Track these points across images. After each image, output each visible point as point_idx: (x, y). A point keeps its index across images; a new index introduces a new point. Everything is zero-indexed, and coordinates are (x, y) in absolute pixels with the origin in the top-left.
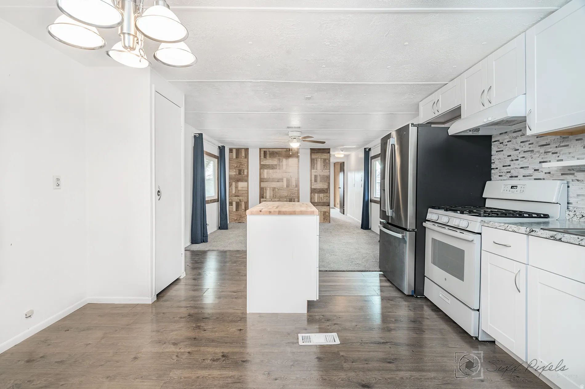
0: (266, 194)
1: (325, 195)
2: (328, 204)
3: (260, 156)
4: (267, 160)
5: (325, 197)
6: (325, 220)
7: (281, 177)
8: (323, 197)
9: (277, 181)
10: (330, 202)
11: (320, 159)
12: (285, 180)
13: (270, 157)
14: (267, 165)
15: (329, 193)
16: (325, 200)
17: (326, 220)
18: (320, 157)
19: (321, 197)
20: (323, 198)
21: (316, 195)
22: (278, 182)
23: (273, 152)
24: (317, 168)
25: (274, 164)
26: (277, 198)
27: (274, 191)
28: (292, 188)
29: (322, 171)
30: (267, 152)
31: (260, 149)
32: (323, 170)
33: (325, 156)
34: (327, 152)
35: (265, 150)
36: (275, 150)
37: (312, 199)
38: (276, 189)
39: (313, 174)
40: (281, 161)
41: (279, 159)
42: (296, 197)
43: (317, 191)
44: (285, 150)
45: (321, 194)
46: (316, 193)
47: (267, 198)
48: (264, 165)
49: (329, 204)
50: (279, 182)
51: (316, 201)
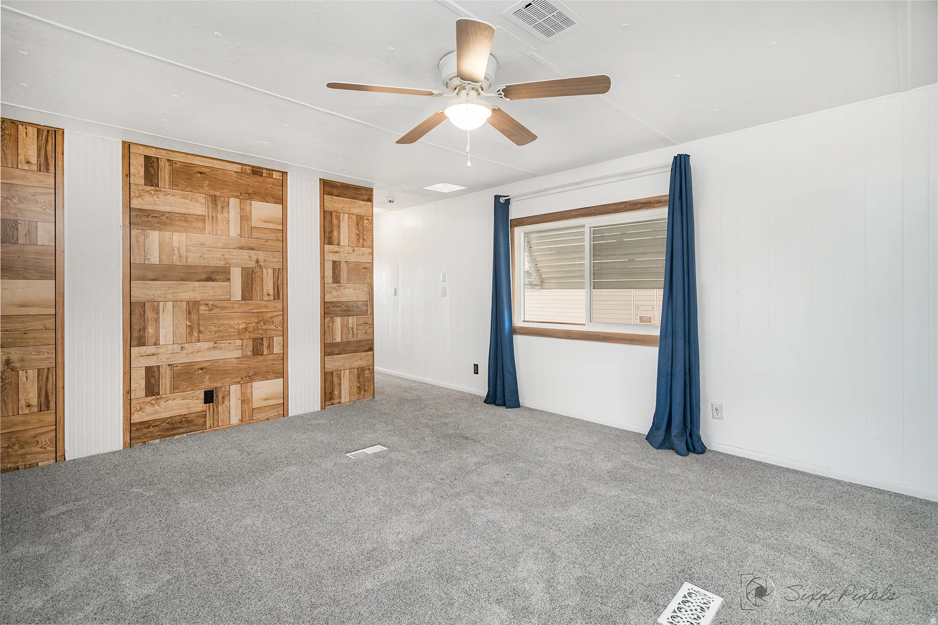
0: (157, 328)
1: (362, 319)
2: (368, 344)
3: (127, 175)
4: (161, 196)
5: (360, 325)
6: (362, 393)
7: (221, 263)
8: (355, 328)
9: (204, 276)
10: (373, 340)
11: (346, 215)
12: (236, 276)
13: (174, 184)
14: (163, 213)
15: (372, 314)
16: (361, 337)
17: (365, 391)
18: (346, 210)
19: (350, 326)
20: (355, 331)
21: (338, 320)
22: (209, 279)
23: (189, 166)
24: (339, 241)
25: (191, 212)
26: (208, 340)
27: (194, 317)
28: (263, 303)
29: (354, 251)
30: (161, 163)
31: (127, 147)
32: (356, 249)
33: (358, 207)
34: (366, 197)
35: (151, 153)
36: (197, 161)
37: (327, 334)
38: (203, 308)
39: (330, 257)
40: (219, 207)
41: (214, 200)
42: (275, 332)
43: (339, 308)
44: (236, 168)
45: (350, 319)
46: (337, 316)
47: (162, 342)
48: (146, 210)
49: (372, 344)
50: (213, 280)
51: (338, 340)
